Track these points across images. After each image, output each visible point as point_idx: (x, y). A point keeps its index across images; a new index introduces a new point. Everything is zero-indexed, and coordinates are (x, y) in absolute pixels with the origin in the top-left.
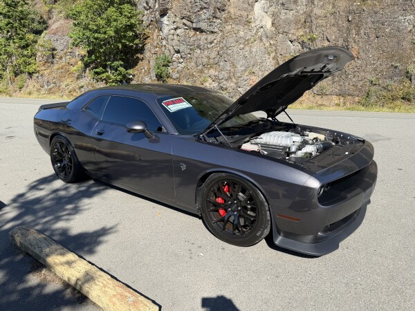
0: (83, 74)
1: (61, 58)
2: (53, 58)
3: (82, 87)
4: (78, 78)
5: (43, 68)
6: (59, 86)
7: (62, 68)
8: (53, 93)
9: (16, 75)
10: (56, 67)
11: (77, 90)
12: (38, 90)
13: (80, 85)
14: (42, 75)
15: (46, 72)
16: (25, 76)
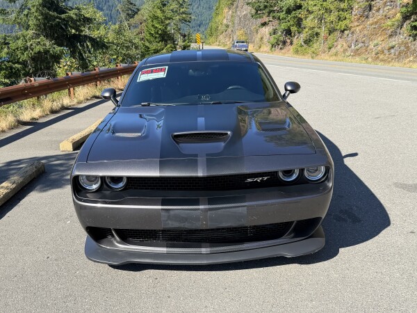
0: (398, 31)
1: (378, 10)
2: (370, 10)
3: (393, 47)
4: (391, 36)
5: (356, 24)
6: (368, 46)
7: (376, 23)
8: (359, 55)
9: (330, 32)
10: (371, 20)
11: (386, 52)
12: (345, 51)
13: (391, 45)
14: (353, 33)
15: (358, 29)
16: (338, 34)
